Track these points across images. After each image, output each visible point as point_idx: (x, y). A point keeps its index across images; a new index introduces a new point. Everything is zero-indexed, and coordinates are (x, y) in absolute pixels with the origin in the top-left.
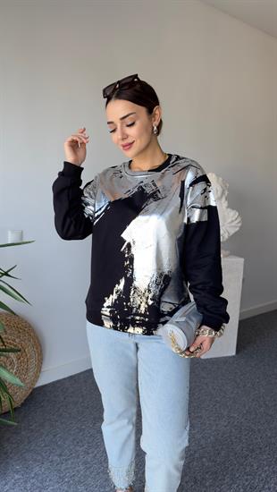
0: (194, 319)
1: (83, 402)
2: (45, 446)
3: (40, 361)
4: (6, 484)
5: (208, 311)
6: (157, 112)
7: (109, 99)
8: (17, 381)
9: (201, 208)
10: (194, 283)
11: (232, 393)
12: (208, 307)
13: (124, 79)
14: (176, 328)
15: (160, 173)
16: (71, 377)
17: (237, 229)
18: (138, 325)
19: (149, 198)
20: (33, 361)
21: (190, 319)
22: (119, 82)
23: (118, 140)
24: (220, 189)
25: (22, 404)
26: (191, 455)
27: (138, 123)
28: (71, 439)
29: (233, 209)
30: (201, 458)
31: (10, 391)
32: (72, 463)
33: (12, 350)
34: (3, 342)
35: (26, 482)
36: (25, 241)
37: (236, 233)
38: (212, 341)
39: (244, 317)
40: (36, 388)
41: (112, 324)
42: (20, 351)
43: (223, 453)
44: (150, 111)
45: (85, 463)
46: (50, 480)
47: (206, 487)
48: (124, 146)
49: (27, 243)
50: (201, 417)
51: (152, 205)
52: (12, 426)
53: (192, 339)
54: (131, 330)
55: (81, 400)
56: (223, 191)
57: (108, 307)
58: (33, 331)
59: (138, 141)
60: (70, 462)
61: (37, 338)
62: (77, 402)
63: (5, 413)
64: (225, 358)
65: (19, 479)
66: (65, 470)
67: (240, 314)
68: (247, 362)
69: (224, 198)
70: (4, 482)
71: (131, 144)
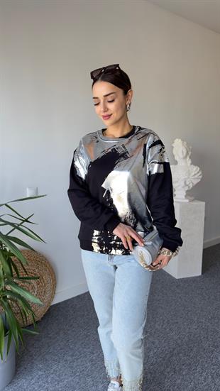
0: (157, 242)
2: (61, 349)
3: (55, 285)
4: (33, 378)
5: (167, 237)
6: (130, 94)
7: (95, 80)
8: (38, 301)
9: (158, 163)
10: (156, 218)
11: (200, 304)
12: (167, 235)
13: (107, 67)
14: (144, 249)
15: (127, 139)
16: (78, 297)
17: (199, 180)
18: (119, 248)
19: (121, 157)
20: (49, 286)
21: (156, 243)
22: (104, 68)
23: (100, 111)
24: (185, 151)
25: (42, 319)
26: (171, 352)
27: (116, 101)
28: (80, 343)
29: (195, 165)
30: (178, 354)
31: (32, 308)
32: (82, 361)
33: (33, 278)
34: (26, 272)
35: (47, 377)
36: (39, 195)
37: (198, 183)
38: (170, 258)
39: (206, 247)
40: (52, 306)
41: (99, 248)
42: (39, 278)
43: (195, 349)
44: (125, 93)
45: (92, 361)
46: (65, 375)
47: (183, 375)
48: (104, 117)
49: (41, 196)
50: (177, 323)
51: (123, 162)
52: (35, 335)
53: (155, 256)
54: (113, 252)
55: (86, 313)
56: (187, 152)
57: (96, 236)
58: (48, 262)
59: (115, 114)
60: (79, 360)
61: (51, 268)
62: (84, 315)
63: (30, 325)
64: (193, 277)
65: (42, 375)
66: (76, 367)
67: (204, 244)
68: (210, 280)
69: (190, 158)
70: (31, 378)
71: (109, 116)
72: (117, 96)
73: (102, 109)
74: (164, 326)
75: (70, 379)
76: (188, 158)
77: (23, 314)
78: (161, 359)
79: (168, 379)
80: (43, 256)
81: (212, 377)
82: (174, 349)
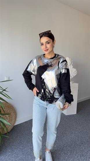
0: (64, 100)
2: (18, 144)
3: (16, 117)
4: (6, 156)
8: (9, 124)
11: (76, 126)
15: (53, 60)
17: (76, 74)
19: (50, 66)
20: (14, 117)
24: (70, 62)
25: (11, 131)
26: (63, 145)
28: (26, 141)
31: (7, 127)
33: (7, 114)
34: (4, 112)
40: (14, 126)
43: (73, 145)
47: (68, 155)
48: (45, 50)
49: (10, 80)
50: (66, 133)
52: (8, 138)
55: (29, 129)
56: (71, 62)
58: (13, 108)
60: (26, 148)
61: (15, 110)
63: (5, 134)
64: (73, 115)
65: (10, 154)
66: (24, 151)
68: (80, 116)
69: (72, 65)
71: (47, 50)
73: (45, 47)
74: (61, 135)
75: (22, 156)
76: (71, 65)
77: (3, 129)
78: (59, 148)
79: (62, 157)
80: (11, 105)
82: (65, 144)
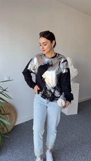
1: (30, 130)
2: (18, 144)
3: (16, 117)
8: (9, 124)
11: (76, 126)
15: (54, 59)
16: (26, 122)
17: (77, 74)
20: (14, 117)
22: (44, 32)
24: (71, 62)
25: (11, 131)
28: (27, 141)
31: (7, 127)
32: (27, 149)
33: (7, 114)
34: (4, 112)
35: (13, 155)
36: (10, 80)
40: (15, 126)
42: (10, 114)
43: (74, 145)
44: (52, 42)
47: (69, 155)
50: (67, 133)
52: (8, 138)
58: (14, 108)
61: (15, 110)
62: (28, 130)
63: (5, 134)
64: (74, 115)
65: (11, 154)
66: (25, 151)
67: (79, 101)
68: (81, 116)
70: (6, 155)
72: (47, 43)
74: (61, 135)
75: (22, 156)
76: (72, 65)
77: (3, 129)
78: (60, 148)
79: (63, 157)
80: (11, 105)
81: (81, 156)
82: (66, 144)
